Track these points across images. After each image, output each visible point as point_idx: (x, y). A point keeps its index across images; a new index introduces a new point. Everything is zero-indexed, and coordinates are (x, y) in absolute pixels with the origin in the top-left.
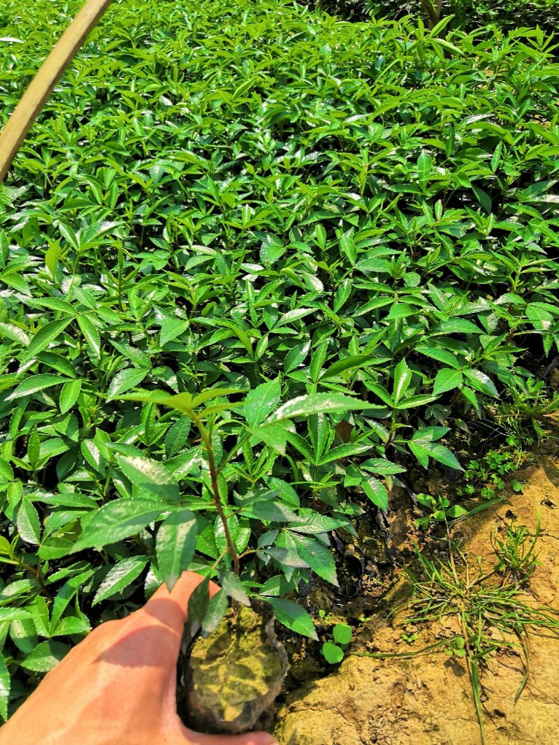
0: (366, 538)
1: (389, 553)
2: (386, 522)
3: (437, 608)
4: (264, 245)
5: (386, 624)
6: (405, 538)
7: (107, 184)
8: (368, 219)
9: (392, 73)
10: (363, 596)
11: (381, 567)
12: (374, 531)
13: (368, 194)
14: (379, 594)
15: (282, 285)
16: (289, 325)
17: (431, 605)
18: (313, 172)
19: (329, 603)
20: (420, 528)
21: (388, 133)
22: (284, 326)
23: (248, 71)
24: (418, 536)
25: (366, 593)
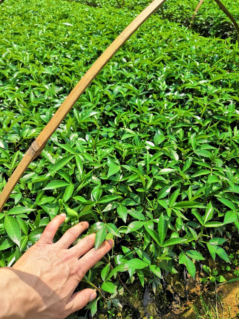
0: (177, 283)
1: (186, 292)
2: (186, 275)
4: (156, 134)
6: (194, 286)
7: (96, 93)
8: (202, 129)
9: (220, 63)
11: (181, 299)
12: (181, 280)
13: (204, 118)
14: (178, 313)
15: (162, 155)
16: (162, 175)
18: (181, 103)
19: (156, 313)
20: (202, 283)
22: (159, 175)
23: (160, 52)
24: (201, 287)
25: (173, 311)
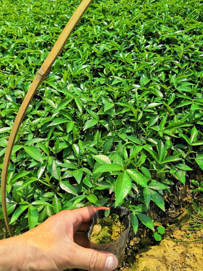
0: (171, 194)
1: (179, 201)
2: (178, 189)
3: (200, 226)
4: (141, 78)
5: (178, 229)
6: (186, 196)
7: (84, 51)
8: (181, 71)
9: (192, 15)
10: (168, 216)
11: (176, 206)
12: (174, 192)
13: (181, 62)
14: (174, 216)
15: (148, 94)
16: (151, 109)
17: (197, 224)
18: (160, 52)
19: (156, 217)
20: (192, 193)
21: (191, 38)
22: (149, 109)
23: (136, 13)
24: (191, 196)
25: (170, 215)
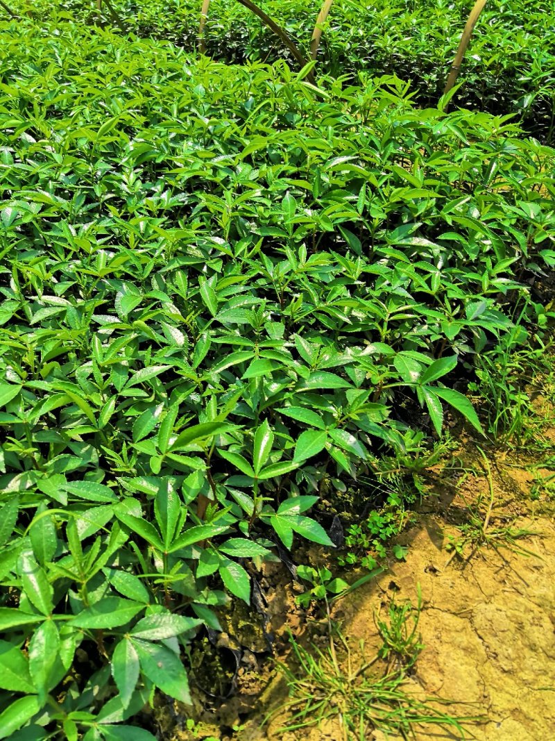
0: (242, 623)
1: (268, 639)
2: (264, 601)
3: (317, 709)
4: (119, 295)
5: (261, 734)
6: (285, 619)
8: (234, 265)
10: (240, 695)
11: (259, 656)
12: (251, 614)
14: (256, 690)
17: (311, 705)
19: (200, 708)
20: (302, 605)
21: (256, 174)
24: (299, 616)
25: (243, 690)
